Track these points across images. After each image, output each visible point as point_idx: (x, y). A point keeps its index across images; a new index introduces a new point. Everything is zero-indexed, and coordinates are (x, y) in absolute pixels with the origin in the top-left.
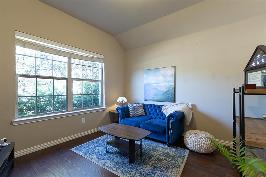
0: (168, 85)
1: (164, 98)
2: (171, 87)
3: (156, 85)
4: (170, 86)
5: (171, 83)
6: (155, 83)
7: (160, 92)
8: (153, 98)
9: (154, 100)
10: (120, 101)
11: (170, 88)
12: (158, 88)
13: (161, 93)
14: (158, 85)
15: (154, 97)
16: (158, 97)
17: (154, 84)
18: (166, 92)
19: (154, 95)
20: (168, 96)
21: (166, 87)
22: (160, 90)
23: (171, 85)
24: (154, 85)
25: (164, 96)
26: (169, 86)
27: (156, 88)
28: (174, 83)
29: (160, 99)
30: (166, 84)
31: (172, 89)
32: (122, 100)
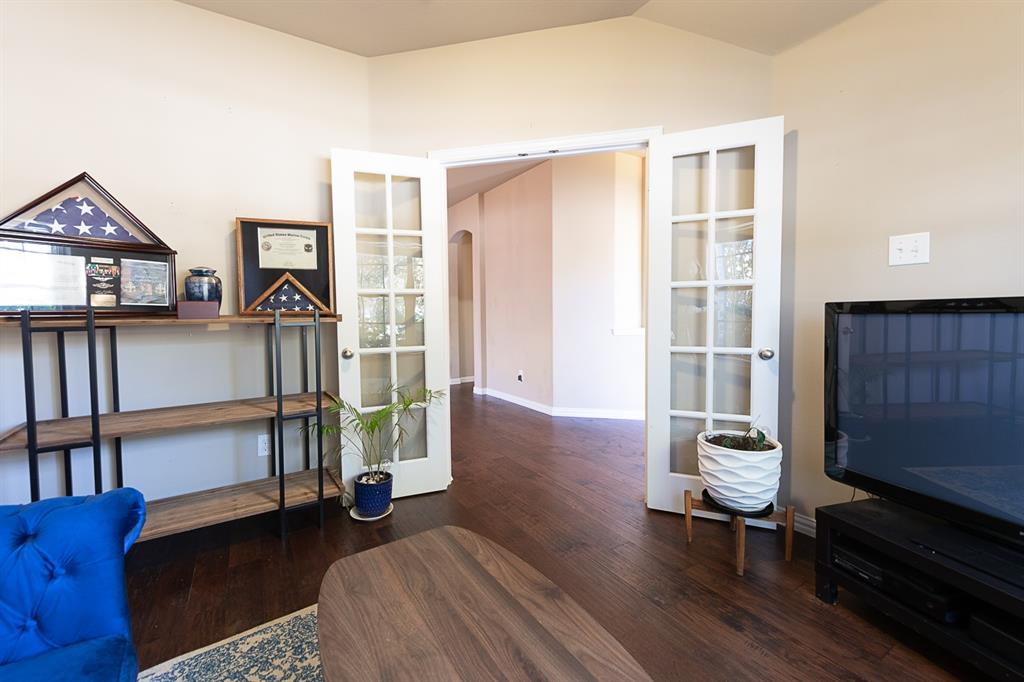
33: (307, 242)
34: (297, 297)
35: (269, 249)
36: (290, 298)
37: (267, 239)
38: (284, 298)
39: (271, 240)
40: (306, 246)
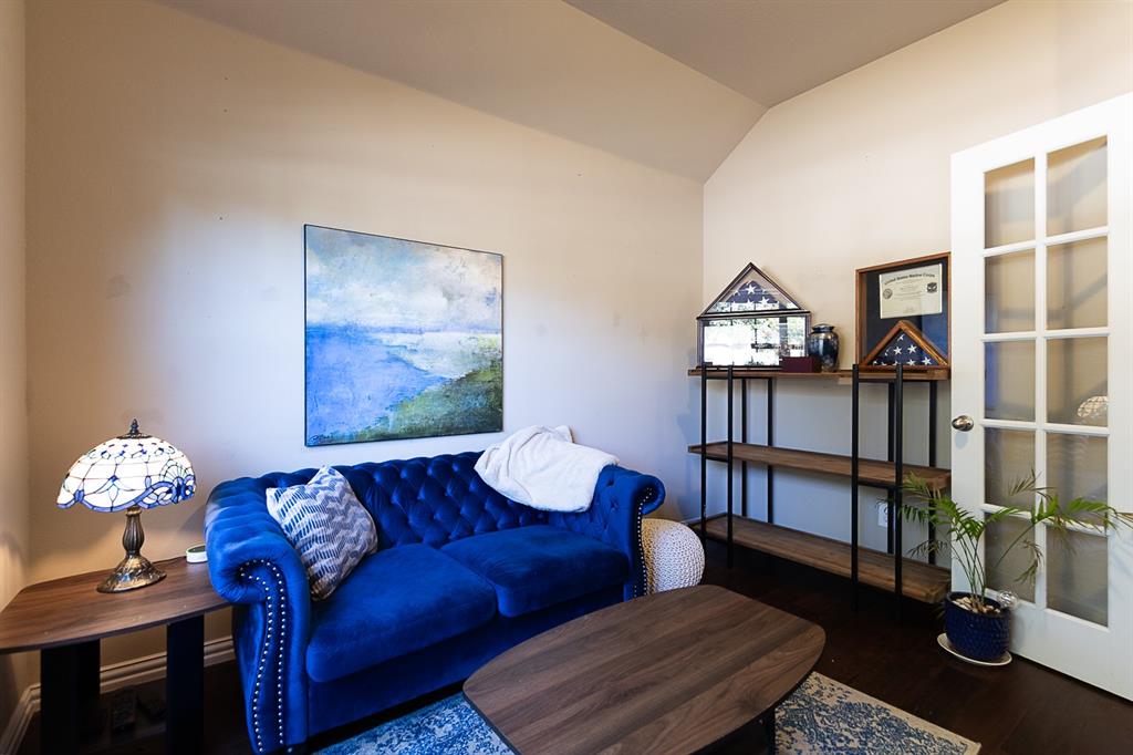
0: (473, 342)
1: (449, 413)
2: (487, 354)
3: (400, 339)
4: (481, 349)
5: (484, 336)
6: (393, 330)
7: (430, 382)
8: (386, 418)
9: (390, 430)
10: (151, 489)
11: (484, 363)
12: (419, 361)
13: (434, 388)
14: (414, 338)
15: (391, 415)
16: (416, 413)
17: (391, 336)
18: (461, 379)
19: (388, 404)
20: (472, 406)
21: (462, 352)
22: (427, 372)
23: (487, 344)
24: (385, 338)
25: (451, 406)
26: (476, 352)
27: (407, 356)
28: (500, 336)
29: (431, 422)
30: (463, 336)
31: (490, 364)
32: (174, 472)
33: (931, 280)
34: (912, 349)
35: (889, 297)
36: (905, 351)
37: (888, 287)
38: (898, 351)
39: (891, 286)
40: (929, 285)
